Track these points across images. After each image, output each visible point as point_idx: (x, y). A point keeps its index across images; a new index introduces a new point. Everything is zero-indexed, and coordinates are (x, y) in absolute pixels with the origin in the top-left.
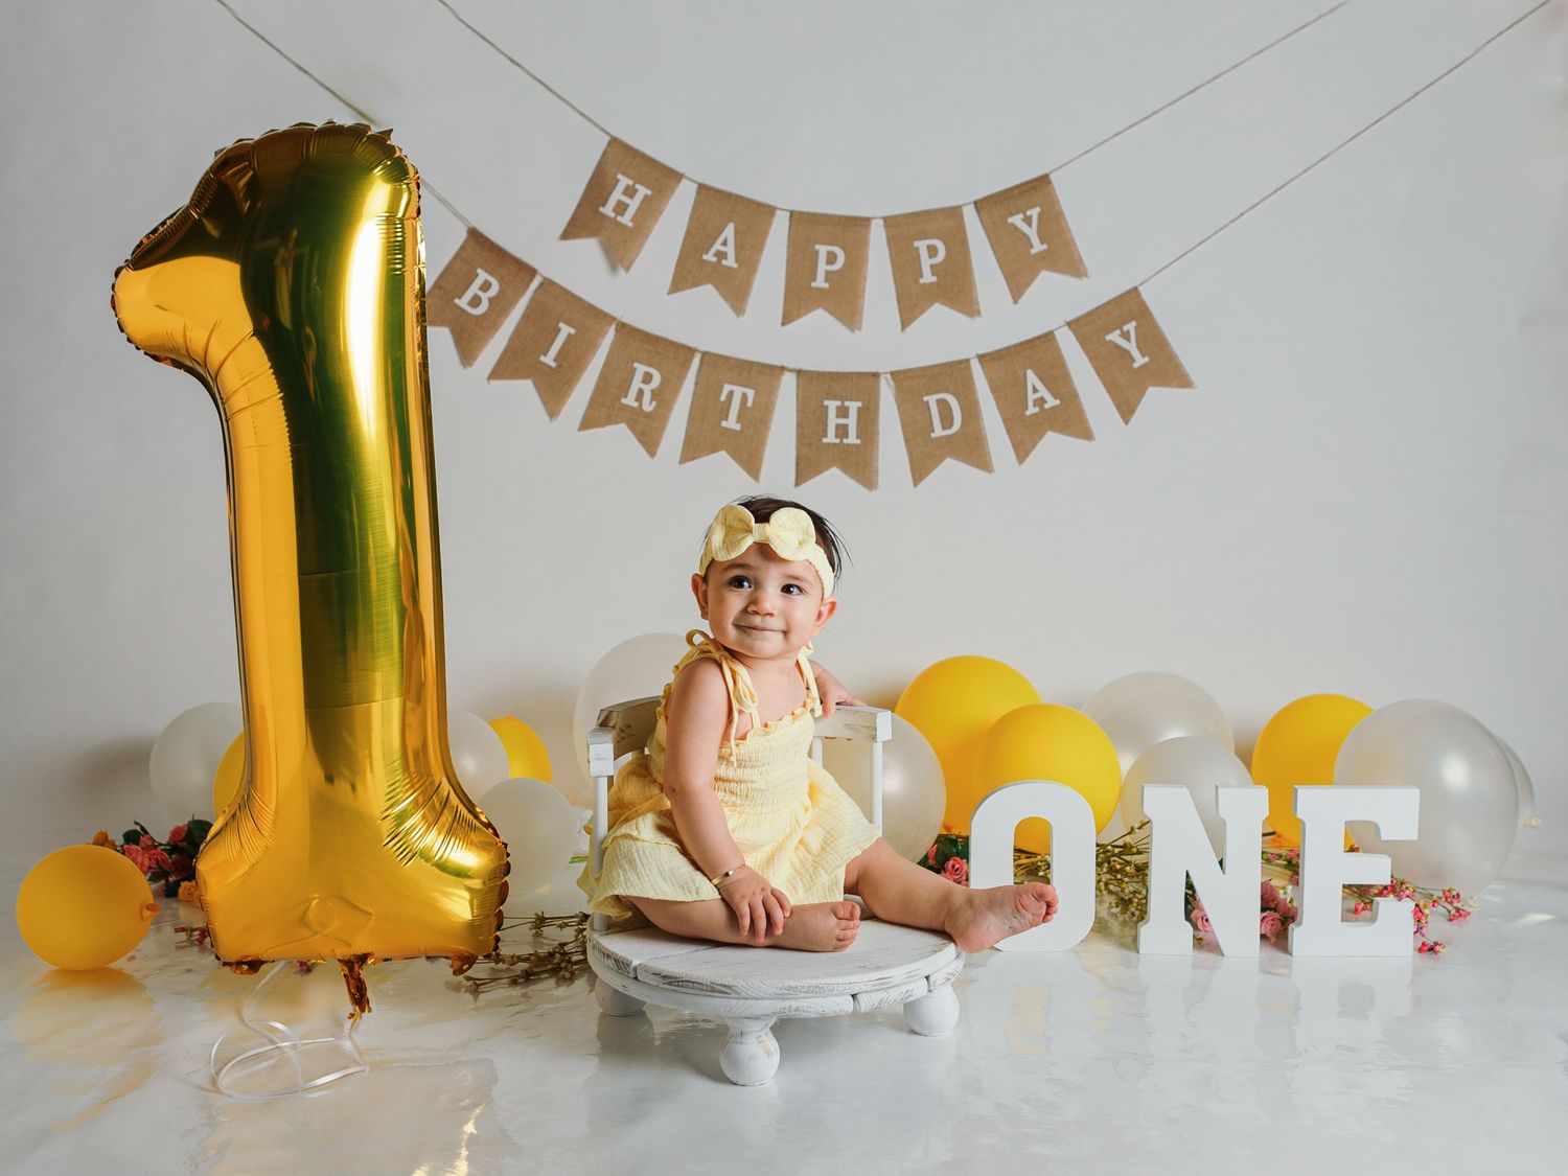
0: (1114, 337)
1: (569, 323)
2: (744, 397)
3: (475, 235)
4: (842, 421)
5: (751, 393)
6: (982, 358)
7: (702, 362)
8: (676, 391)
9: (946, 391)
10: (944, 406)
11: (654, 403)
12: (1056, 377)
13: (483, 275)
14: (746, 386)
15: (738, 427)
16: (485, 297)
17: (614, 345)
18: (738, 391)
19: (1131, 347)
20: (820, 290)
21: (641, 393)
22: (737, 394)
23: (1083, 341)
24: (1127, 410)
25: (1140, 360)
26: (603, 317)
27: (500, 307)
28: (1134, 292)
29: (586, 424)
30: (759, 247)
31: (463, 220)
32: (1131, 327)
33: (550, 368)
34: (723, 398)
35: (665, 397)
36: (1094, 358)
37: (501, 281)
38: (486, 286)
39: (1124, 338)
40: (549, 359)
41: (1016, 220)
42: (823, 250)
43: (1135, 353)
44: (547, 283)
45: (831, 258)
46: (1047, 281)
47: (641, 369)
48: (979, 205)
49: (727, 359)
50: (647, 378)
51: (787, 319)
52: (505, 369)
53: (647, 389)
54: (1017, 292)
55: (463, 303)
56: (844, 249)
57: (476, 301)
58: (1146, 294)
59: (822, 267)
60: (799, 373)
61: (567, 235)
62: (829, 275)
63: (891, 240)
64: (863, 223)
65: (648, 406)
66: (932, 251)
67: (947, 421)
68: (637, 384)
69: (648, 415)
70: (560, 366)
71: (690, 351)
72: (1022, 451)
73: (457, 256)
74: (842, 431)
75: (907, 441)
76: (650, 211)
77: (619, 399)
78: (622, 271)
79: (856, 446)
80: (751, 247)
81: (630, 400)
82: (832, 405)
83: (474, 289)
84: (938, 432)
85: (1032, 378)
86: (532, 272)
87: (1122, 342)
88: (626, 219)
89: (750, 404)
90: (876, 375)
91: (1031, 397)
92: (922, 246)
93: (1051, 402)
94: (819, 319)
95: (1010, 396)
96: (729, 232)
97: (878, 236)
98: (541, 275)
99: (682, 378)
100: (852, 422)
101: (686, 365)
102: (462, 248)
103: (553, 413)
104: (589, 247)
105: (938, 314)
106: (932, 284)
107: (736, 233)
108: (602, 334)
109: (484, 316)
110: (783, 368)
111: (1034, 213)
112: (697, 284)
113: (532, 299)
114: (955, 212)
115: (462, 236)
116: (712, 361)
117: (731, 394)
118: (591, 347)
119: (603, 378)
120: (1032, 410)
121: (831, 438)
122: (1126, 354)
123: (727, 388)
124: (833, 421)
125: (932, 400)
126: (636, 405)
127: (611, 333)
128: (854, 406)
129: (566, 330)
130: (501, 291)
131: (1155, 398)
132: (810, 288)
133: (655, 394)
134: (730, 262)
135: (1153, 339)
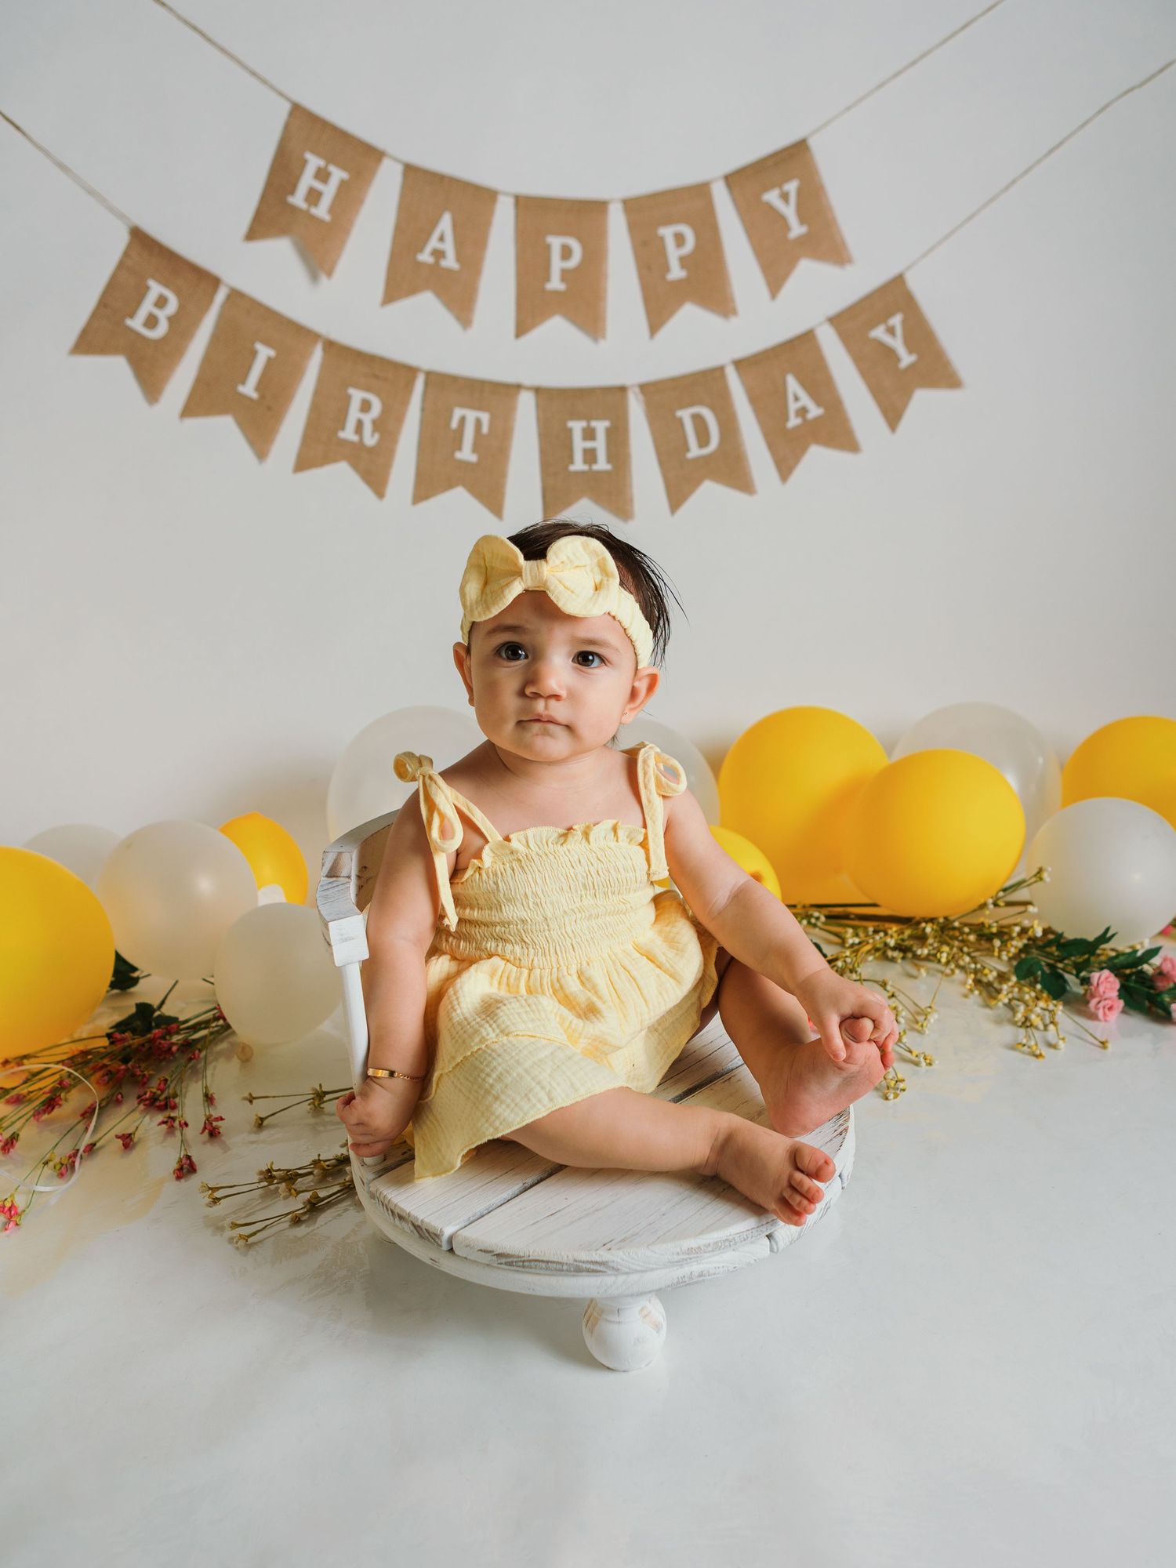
0: (879, 333)
1: (267, 343)
2: (478, 423)
3: (139, 237)
4: (589, 444)
5: (485, 417)
6: (739, 364)
7: (426, 384)
8: (400, 419)
9: (700, 403)
10: (699, 421)
11: (377, 436)
12: (820, 384)
13: (156, 289)
14: (480, 408)
15: (473, 458)
16: (162, 315)
17: (324, 367)
18: (471, 415)
19: (897, 344)
20: (556, 293)
21: (359, 426)
22: (470, 418)
23: (846, 338)
24: (893, 416)
25: (907, 359)
26: (305, 335)
27: (182, 327)
28: (899, 281)
29: (303, 464)
30: (481, 243)
31: (121, 216)
32: (896, 321)
33: (251, 400)
34: (454, 424)
35: (388, 427)
36: (858, 359)
37: (178, 293)
38: (161, 302)
39: (890, 334)
40: (249, 389)
41: (772, 197)
42: (556, 242)
43: (902, 351)
44: (235, 295)
45: (566, 253)
46: (808, 272)
47: (357, 396)
48: (730, 179)
49: (454, 379)
50: (366, 406)
51: (521, 330)
52: (198, 404)
53: (367, 419)
54: (775, 284)
55: (136, 323)
56: (580, 239)
57: (151, 322)
58: (914, 283)
59: (557, 265)
60: (538, 391)
61: (252, 235)
62: (565, 275)
63: (632, 227)
64: (598, 208)
65: (370, 439)
66: (680, 239)
67: (703, 438)
68: (354, 413)
69: (371, 451)
70: (262, 397)
71: (411, 371)
72: (785, 469)
73: (121, 265)
74: (590, 456)
75: (662, 463)
76: (349, 199)
77: (335, 432)
78: (323, 279)
79: (606, 473)
80: (472, 242)
81: (348, 434)
82: (577, 427)
83: (147, 307)
84: (695, 451)
85: (792, 385)
86: (215, 282)
87: (887, 339)
88: (322, 211)
89: (485, 429)
90: (623, 390)
91: (793, 407)
92: (667, 233)
93: (815, 411)
94: (557, 328)
95: (770, 407)
96: (446, 224)
97: (617, 224)
98: (227, 285)
99: (405, 403)
100: (600, 444)
101: (409, 387)
102: (126, 254)
103: (261, 453)
104: (280, 250)
105: (690, 316)
106: (680, 282)
107: (455, 226)
108: (306, 356)
109: (164, 340)
110: (518, 387)
111: (792, 187)
112: (413, 291)
113: (221, 317)
114: (702, 191)
115: (122, 239)
116: (438, 382)
117: (463, 420)
118: (297, 372)
119: (315, 409)
120: (793, 422)
121: (578, 465)
122: (890, 353)
123: (458, 413)
124: (579, 445)
125: (685, 415)
126: (355, 438)
127: (317, 356)
128: (601, 426)
129: (264, 353)
130: (182, 307)
131: (923, 400)
132: (543, 290)
133: (377, 425)
134: (450, 262)
135: (920, 334)
